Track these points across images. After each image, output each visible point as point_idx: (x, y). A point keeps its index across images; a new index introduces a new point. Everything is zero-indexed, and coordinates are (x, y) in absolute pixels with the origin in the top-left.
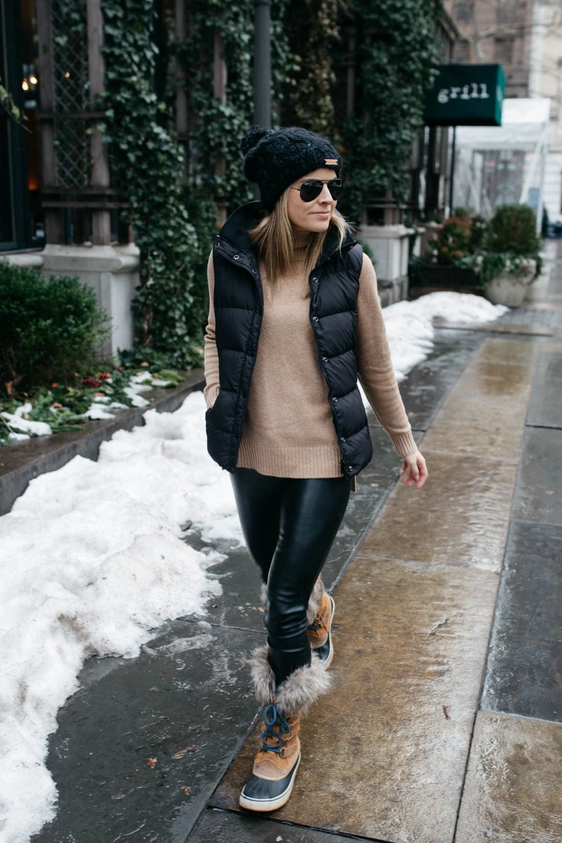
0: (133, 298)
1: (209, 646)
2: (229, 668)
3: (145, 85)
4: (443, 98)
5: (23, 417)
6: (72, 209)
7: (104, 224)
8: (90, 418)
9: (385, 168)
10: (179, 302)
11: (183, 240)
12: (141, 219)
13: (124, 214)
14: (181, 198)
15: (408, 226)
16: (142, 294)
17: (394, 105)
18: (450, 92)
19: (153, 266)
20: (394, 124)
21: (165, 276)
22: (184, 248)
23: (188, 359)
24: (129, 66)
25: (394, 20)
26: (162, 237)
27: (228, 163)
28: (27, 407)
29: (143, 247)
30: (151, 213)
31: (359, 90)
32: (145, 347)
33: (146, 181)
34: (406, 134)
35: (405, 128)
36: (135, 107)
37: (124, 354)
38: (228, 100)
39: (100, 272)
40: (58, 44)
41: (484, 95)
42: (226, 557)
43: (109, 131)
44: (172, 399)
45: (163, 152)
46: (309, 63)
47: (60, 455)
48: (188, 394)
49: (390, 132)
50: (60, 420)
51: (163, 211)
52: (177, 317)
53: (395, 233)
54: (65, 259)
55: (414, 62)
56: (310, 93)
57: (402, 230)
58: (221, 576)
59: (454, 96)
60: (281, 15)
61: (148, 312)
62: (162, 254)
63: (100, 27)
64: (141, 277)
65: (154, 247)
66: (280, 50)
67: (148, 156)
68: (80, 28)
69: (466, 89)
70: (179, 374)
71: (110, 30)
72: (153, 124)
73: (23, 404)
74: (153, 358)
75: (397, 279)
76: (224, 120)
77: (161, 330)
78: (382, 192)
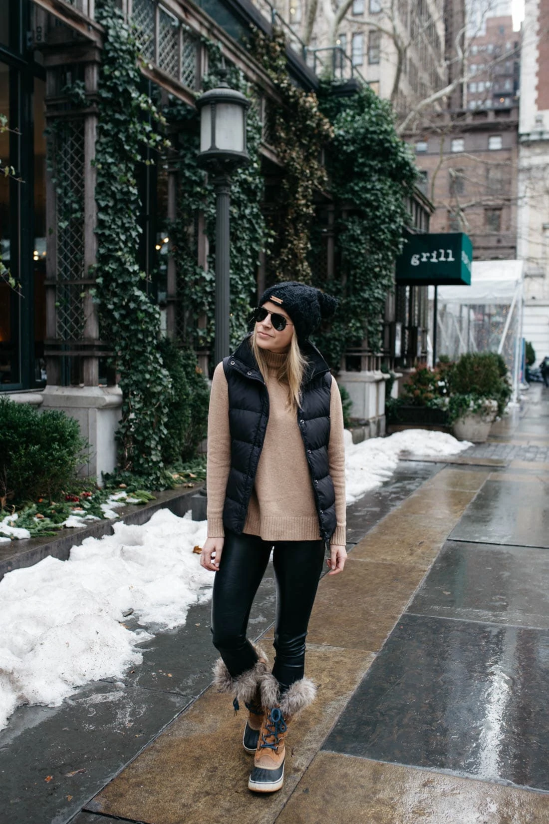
0: (116, 430)
1: (119, 700)
2: (129, 716)
3: (129, 258)
4: (415, 261)
5: (9, 524)
6: (71, 357)
7: (93, 369)
8: (65, 526)
9: (361, 321)
10: (154, 433)
11: (158, 382)
12: (124, 364)
13: (110, 360)
14: (158, 348)
15: (384, 371)
16: (124, 427)
17: (367, 268)
18: (422, 257)
19: (132, 403)
20: (368, 285)
21: (143, 412)
22: (159, 388)
23: (162, 481)
24: (117, 243)
25: (366, 198)
26: (141, 380)
27: (209, 319)
28: (15, 517)
29: (125, 388)
30: (132, 360)
31: (337, 256)
32: (124, 471)
33: (128, 334)
34: (378, 293)
35: (378, 288)
36: (120, 275)
37: (106, 477)
38: (210, 267)
39: (88, 408)
40: (60, 227)
41: (451, 259)
42: (154, 636)
43: (100, 294)
44: (141, 513)
45: (142, 311)
46: (288, 235)
47: (33, 554)
48: (157, 510)
49: (364, 291)
50: (39, 527)
51: (142, 358)
52: (152, 446)
53: (370, 377)
54: (60, 397)
55: (384, 233)
56: (289, 260)
57: (378, 375)
58: (145, 650)
59: (424, 259)
60: (258, 198)
61: (128, 442)
62: (141, 393)
63: (95, 214)
64: (123, 412)
65: (134, 387)
66: (256, 226)
67: (130, 314)
68: (78, 215)
69: (434, 254)
70: (152, 494)
71: (102, 216)
72: (135, 288)
73: (11, 514)
74: (130, 480)
75: (374, 418)
76: (206, 283)
77: (138, 456)
78: (358, 342)
